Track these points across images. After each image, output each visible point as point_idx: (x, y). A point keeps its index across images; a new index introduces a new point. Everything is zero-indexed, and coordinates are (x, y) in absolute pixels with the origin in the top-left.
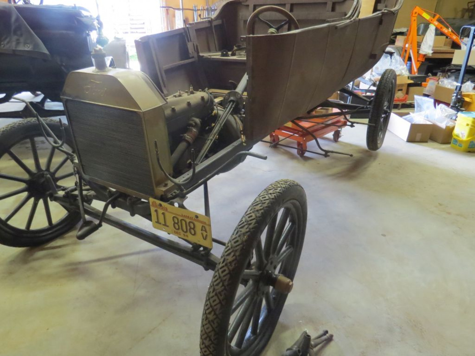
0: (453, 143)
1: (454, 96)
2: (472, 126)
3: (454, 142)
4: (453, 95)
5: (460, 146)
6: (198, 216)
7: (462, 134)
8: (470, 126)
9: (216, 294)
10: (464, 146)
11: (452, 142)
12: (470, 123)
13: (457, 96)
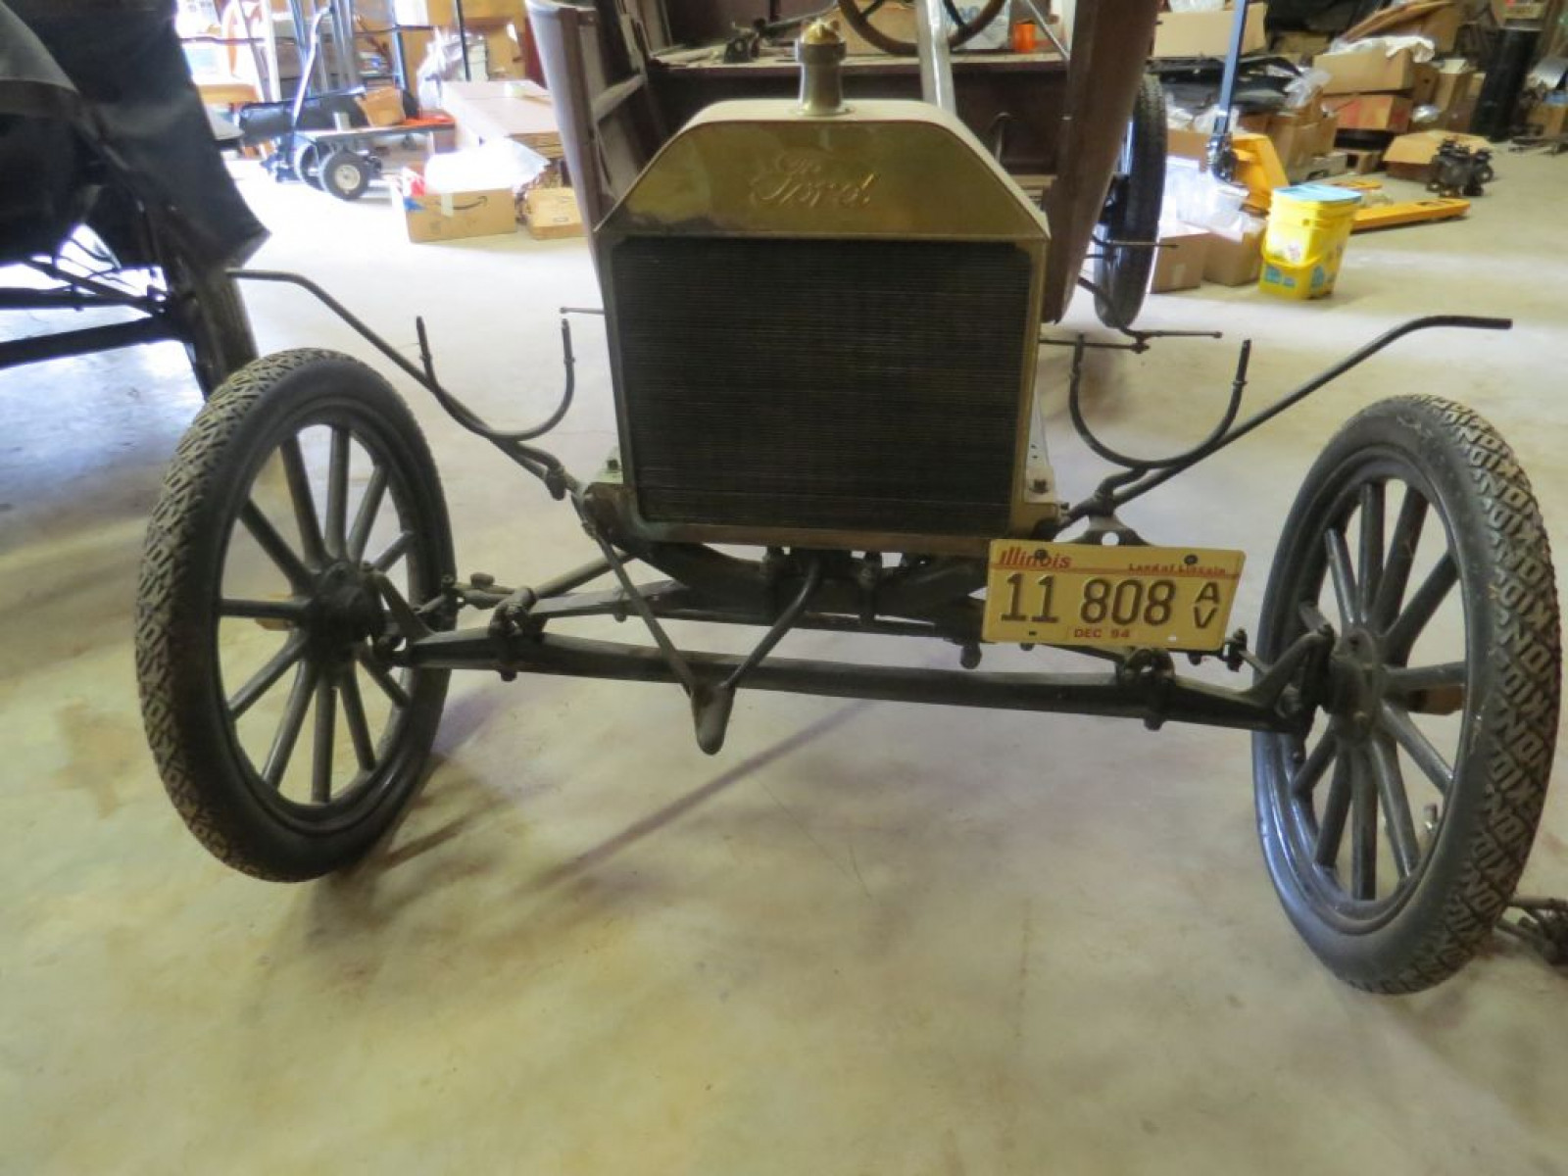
0: (1267, 280)
1: (1211, 148)
2: (1318, 224)
3: (1270, 277)
4: (1208, 146)
5: (1289, 284)
6: (1197, 554)
7: (1291, 250)
8: (1312, 227)
9: (1530, 728)
10: (1301, 284)
11: (1263, 275)
12: (1312, 216)
13: (1219, 147)
